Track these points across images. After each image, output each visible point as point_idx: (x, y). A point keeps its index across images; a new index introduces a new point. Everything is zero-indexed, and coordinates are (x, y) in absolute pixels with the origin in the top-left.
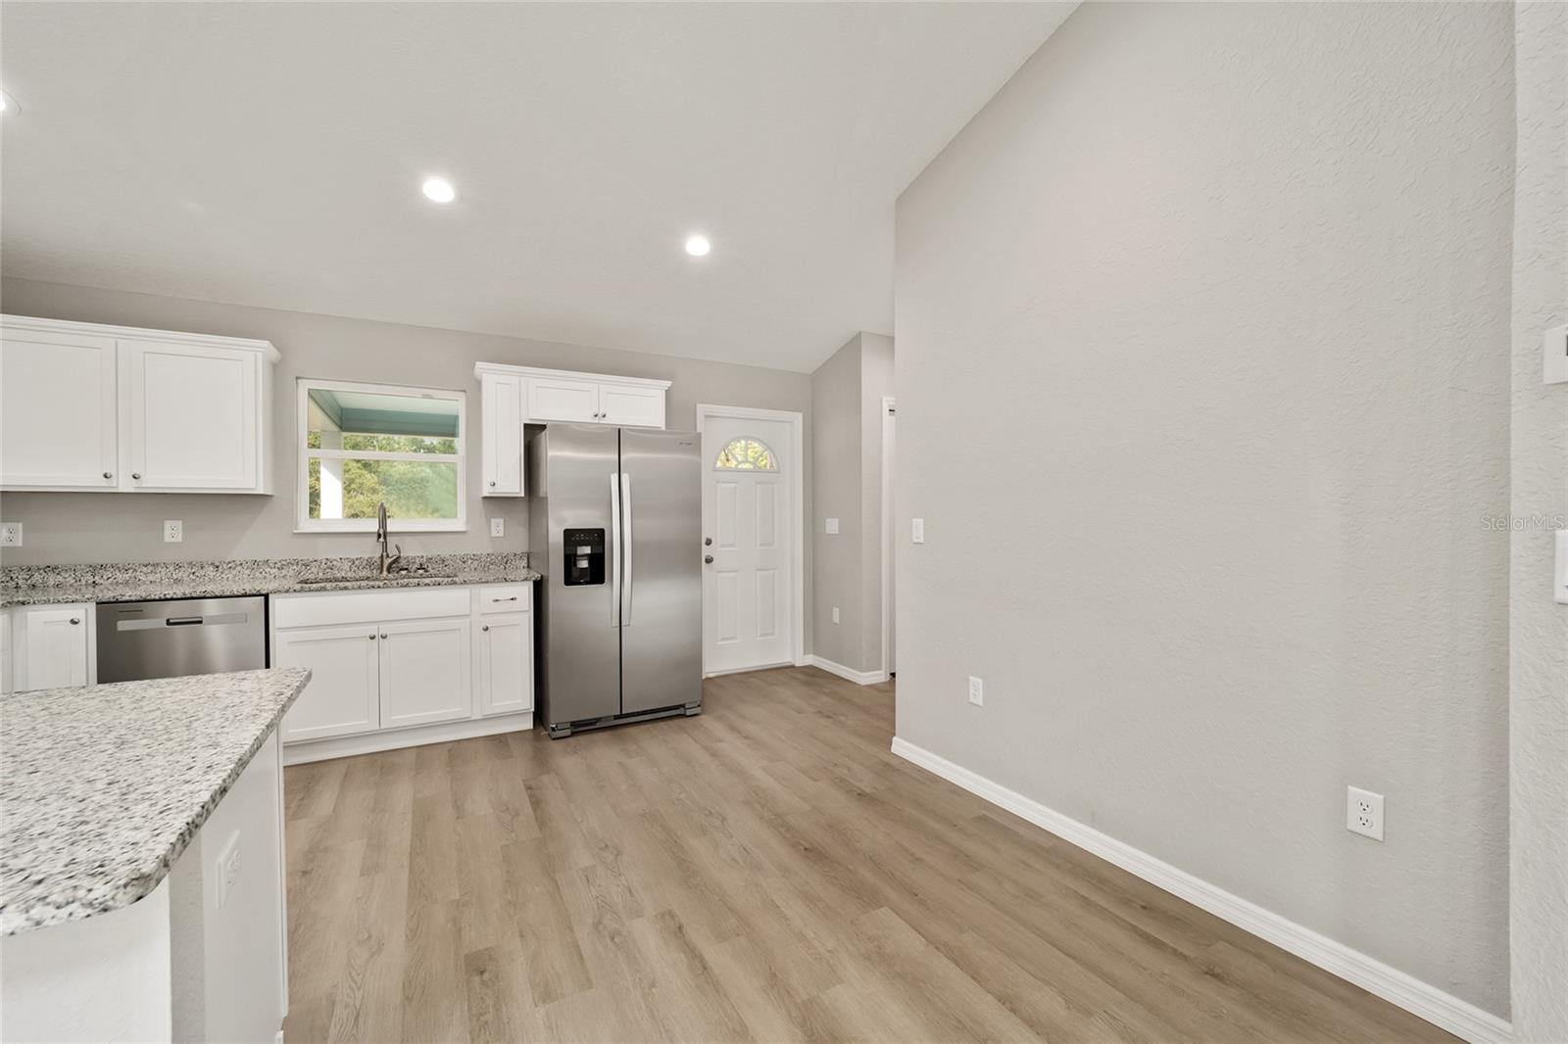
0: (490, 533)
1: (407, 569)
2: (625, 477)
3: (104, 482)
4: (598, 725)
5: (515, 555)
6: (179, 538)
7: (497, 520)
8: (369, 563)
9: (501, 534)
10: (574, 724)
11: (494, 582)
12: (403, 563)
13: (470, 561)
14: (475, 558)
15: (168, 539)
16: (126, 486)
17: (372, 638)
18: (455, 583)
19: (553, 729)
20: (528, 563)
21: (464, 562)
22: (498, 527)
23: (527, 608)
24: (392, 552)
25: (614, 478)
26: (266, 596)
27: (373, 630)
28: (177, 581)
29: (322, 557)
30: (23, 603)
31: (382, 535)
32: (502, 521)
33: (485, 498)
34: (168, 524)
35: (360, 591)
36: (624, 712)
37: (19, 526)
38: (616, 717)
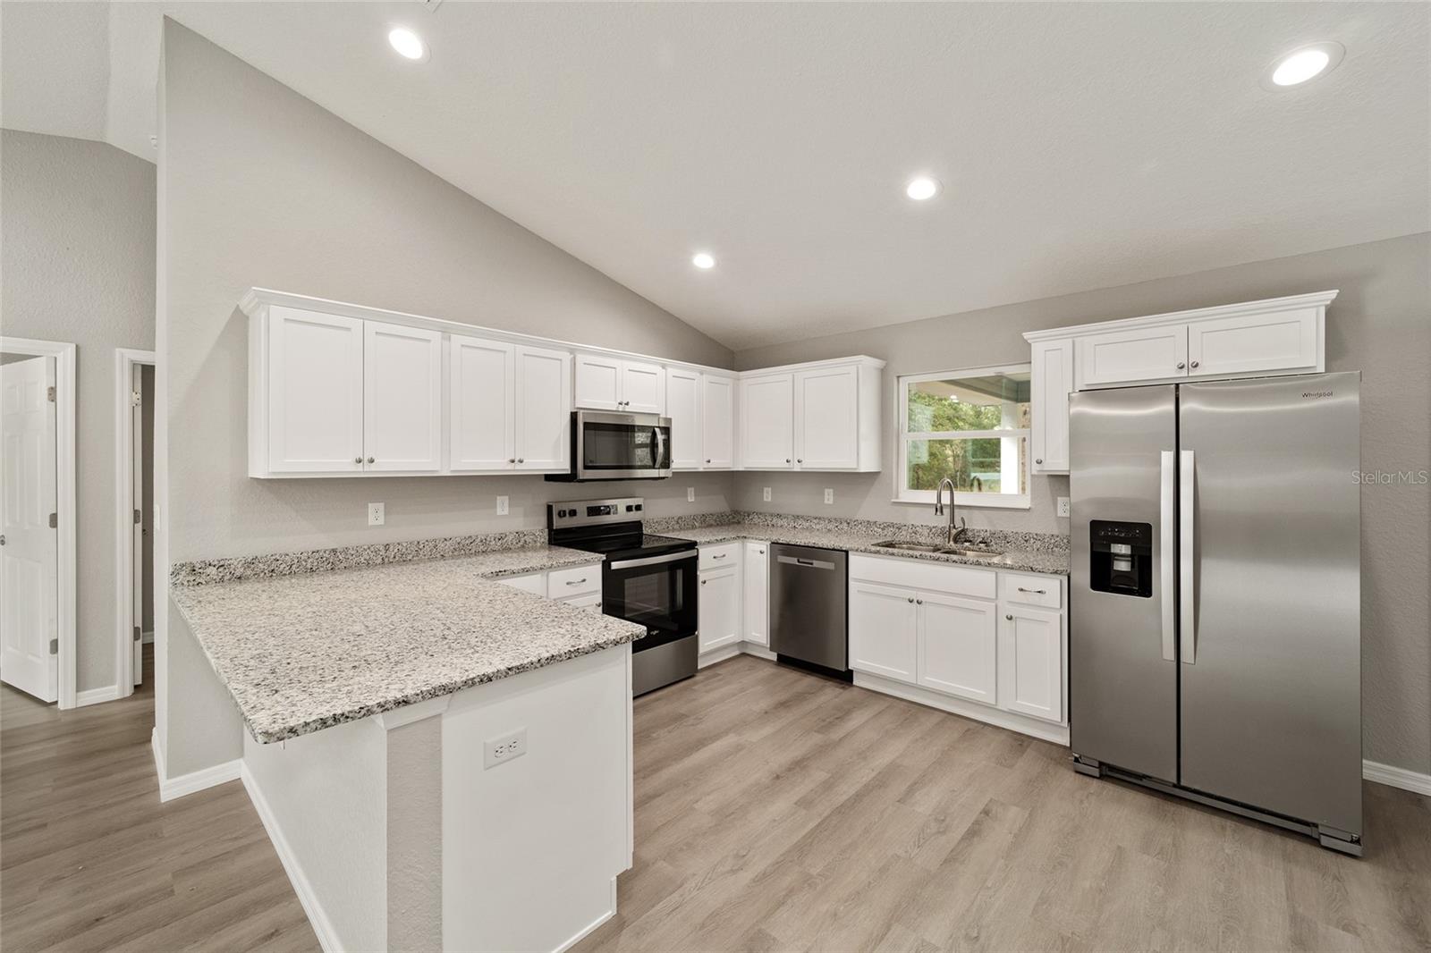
0: (1056, 512)
1: (970, 541)
2: (1187, 458)
3: (787, 465)
4: (1145, 782)
6: (831, 502)
7: (1063, 498)
9: (1067, 514)
10: (1105, 765)
11: (1019, 569)
12: (968, 535)
13: (1032, 541)
14: (1038, 537)
15: (826, 502)
17: (911, 601)
18: (980, 564)
19: (1077, 760)
21: (1026, 541)
22: (1064, 507)
23: (1057, 606)
24: (958, 524)
25: (1167, 458)
26: (847, 552)
27: (915, 595)
28: (829, 531)
29: (910, 523)
30: (745, 538)
34: (826, 490)
35: (902, 558)
36: (1183, 783)
37: (770, 489)
38: (1174, 786)
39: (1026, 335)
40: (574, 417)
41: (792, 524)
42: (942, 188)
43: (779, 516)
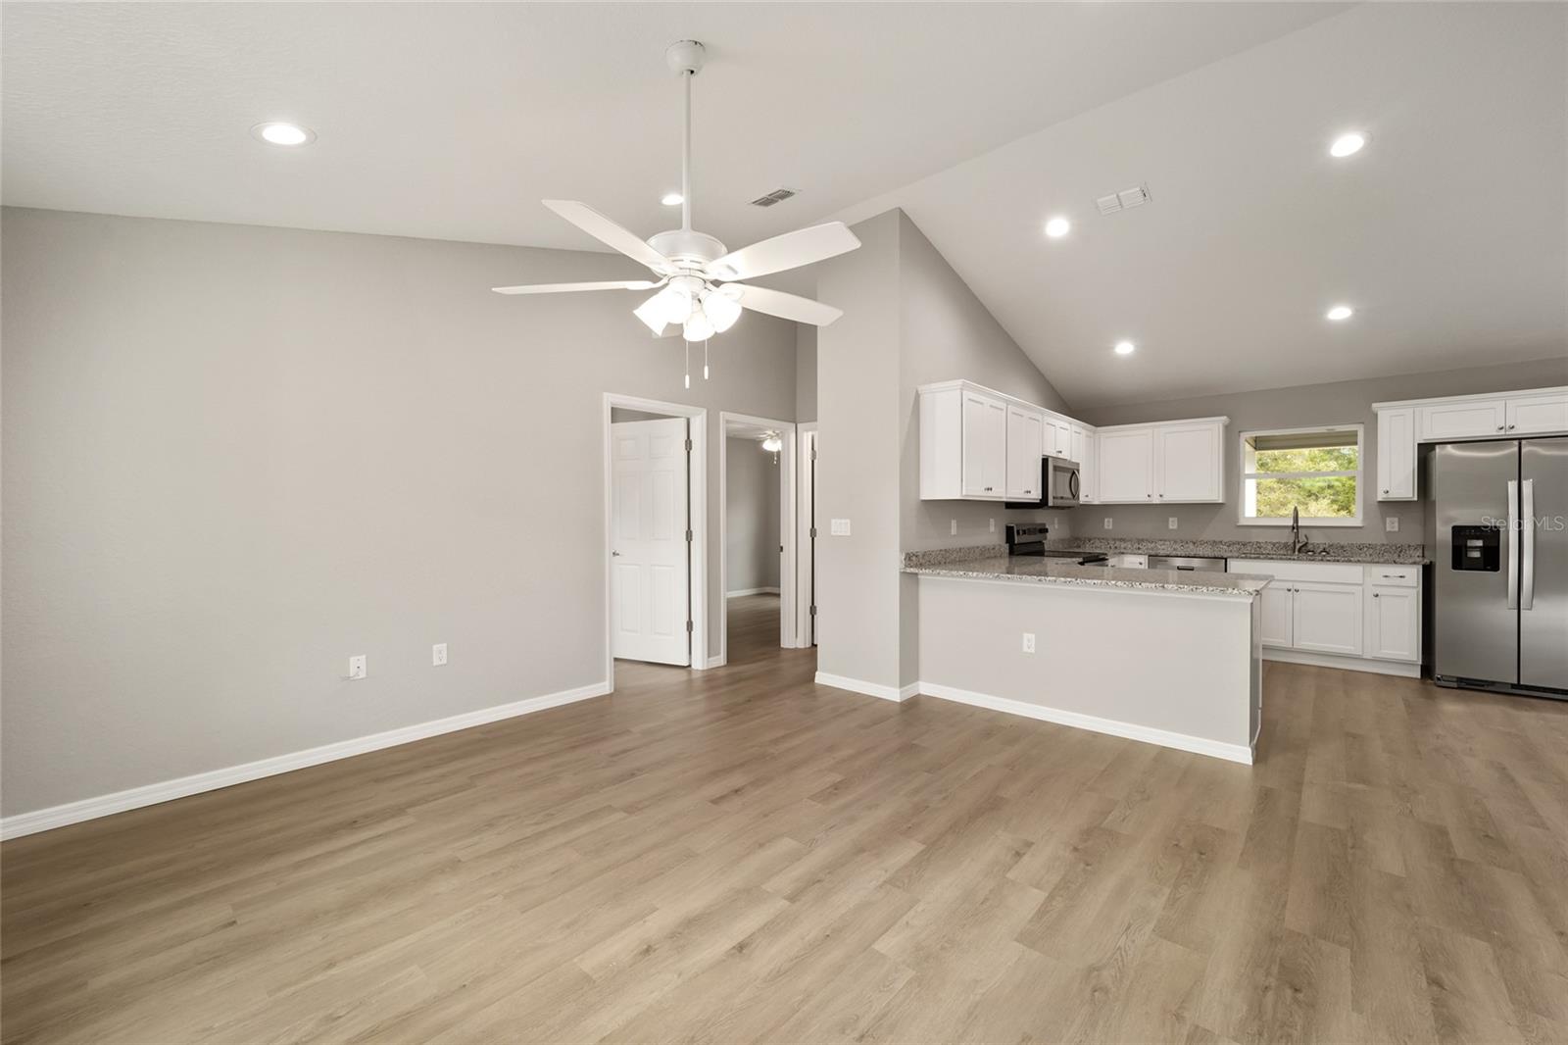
0: (1385, 528)
1: (1313, 550)
2: (1527, 486)
3: (1147, 499)
4: (1486, 688)
5: (1409, 546)
6: (1175, 527)
7: (1392, 519)
8: (1286, 545)
9: (1396, 529)
10: (1460, 680)
11: (1384, 563)
12: (1310, 547)
13: (1366, 547)
14: (1371, 546)
15: (1170, 527)
16: (1156, 500)
17: (1289, 590)
18: (1350, 561)
19: (1439, 679)
20: (1423, 553)
21: (1360, 547)
22: (1392, 524)
23: (1415, 585)
24: (1303, 539)
25: (1512, 486)
26: (1226, 559)
27: (1289, 585)
28: (1175, 549)
29: (1254, 540)
30: (1123, 553)
31: (1296, 528)
32: (1396, 519)
33: (1380, 502)
34: (1171, 519)
35: (1280, 560)
36: (1522, 683)
37: (1111, 520)
38: (1513, 686)
39: (1374, 405)
40: (1045, 461)
41: (1136, 545)
42: (1357, 311)
43: (1122, 540)
